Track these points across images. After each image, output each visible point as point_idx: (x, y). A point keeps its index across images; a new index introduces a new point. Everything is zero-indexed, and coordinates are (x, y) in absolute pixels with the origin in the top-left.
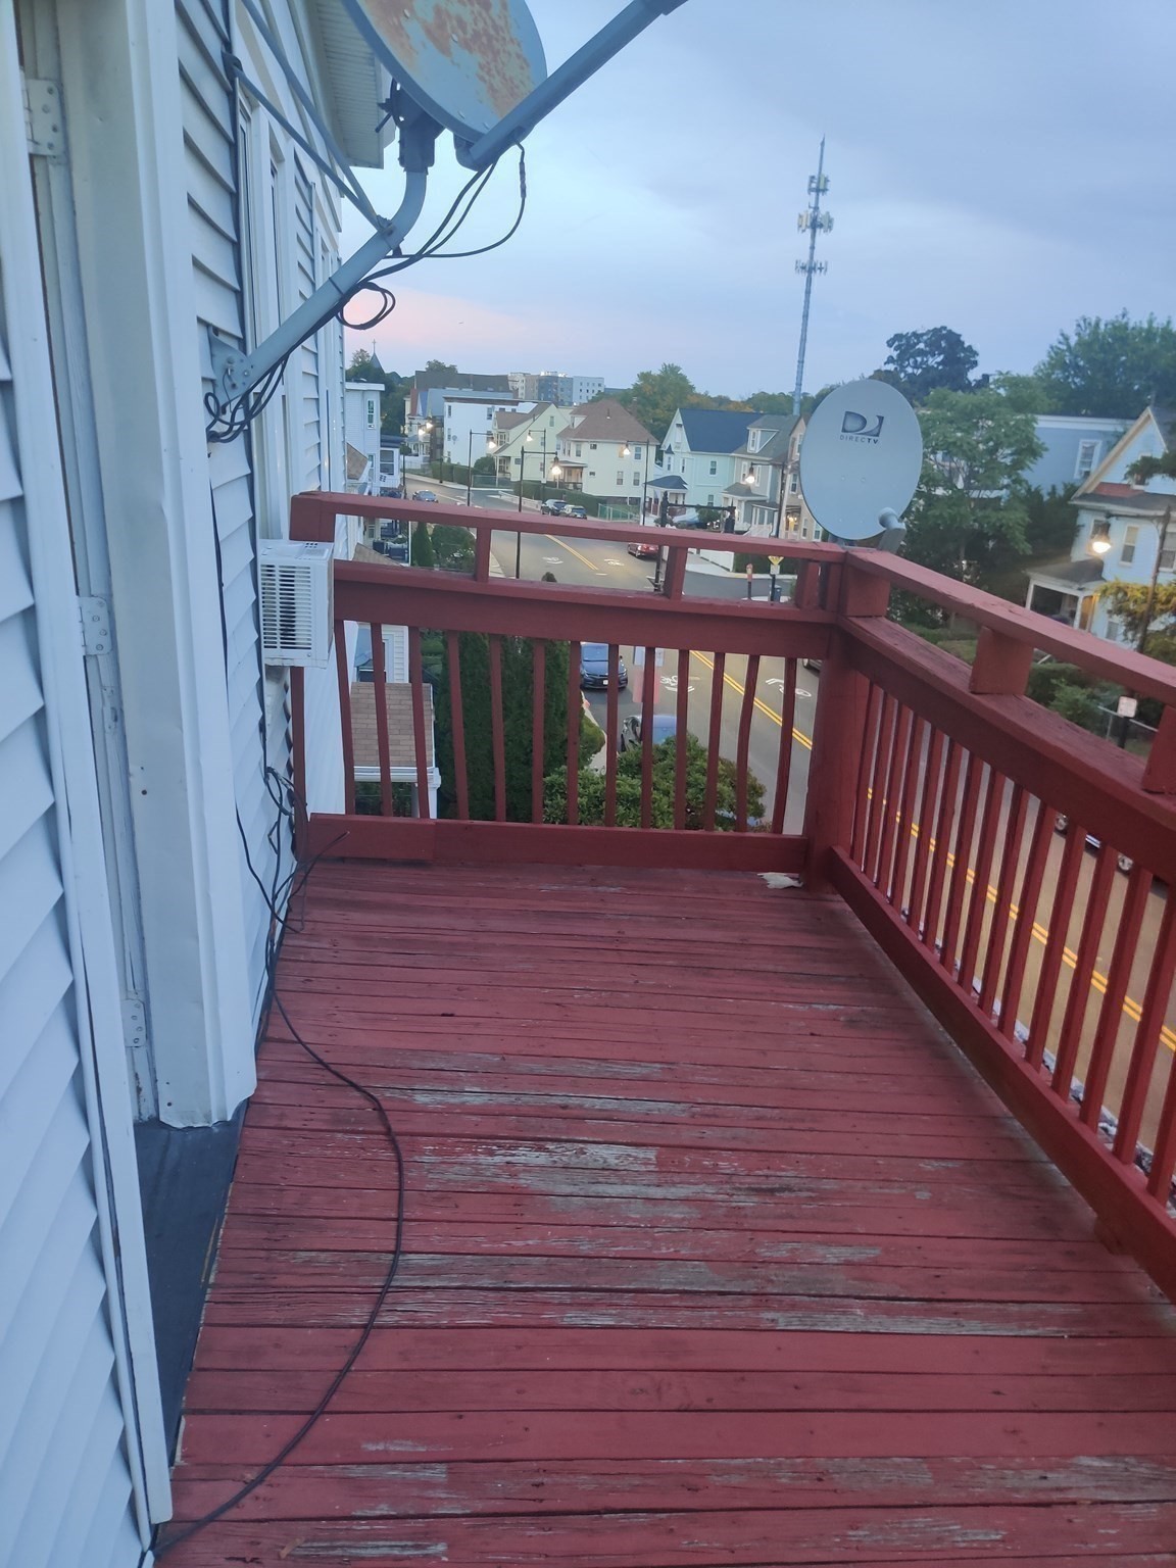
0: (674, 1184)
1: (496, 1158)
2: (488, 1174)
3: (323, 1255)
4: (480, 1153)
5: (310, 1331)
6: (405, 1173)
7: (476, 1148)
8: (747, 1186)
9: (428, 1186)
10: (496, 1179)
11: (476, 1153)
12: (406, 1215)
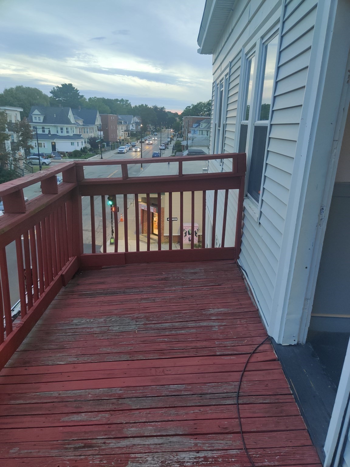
0: (127, 447)
1: (203, 455)
2: (207, 445)
3: (261, 401)
4: (210, 458)
5: (257, 380)
6: (242, 443)
7: (212, 461)
8: (94, 449)
9: (231, 436)
10: (204, 442)
11: (213, 458)
12: (237, 420)
